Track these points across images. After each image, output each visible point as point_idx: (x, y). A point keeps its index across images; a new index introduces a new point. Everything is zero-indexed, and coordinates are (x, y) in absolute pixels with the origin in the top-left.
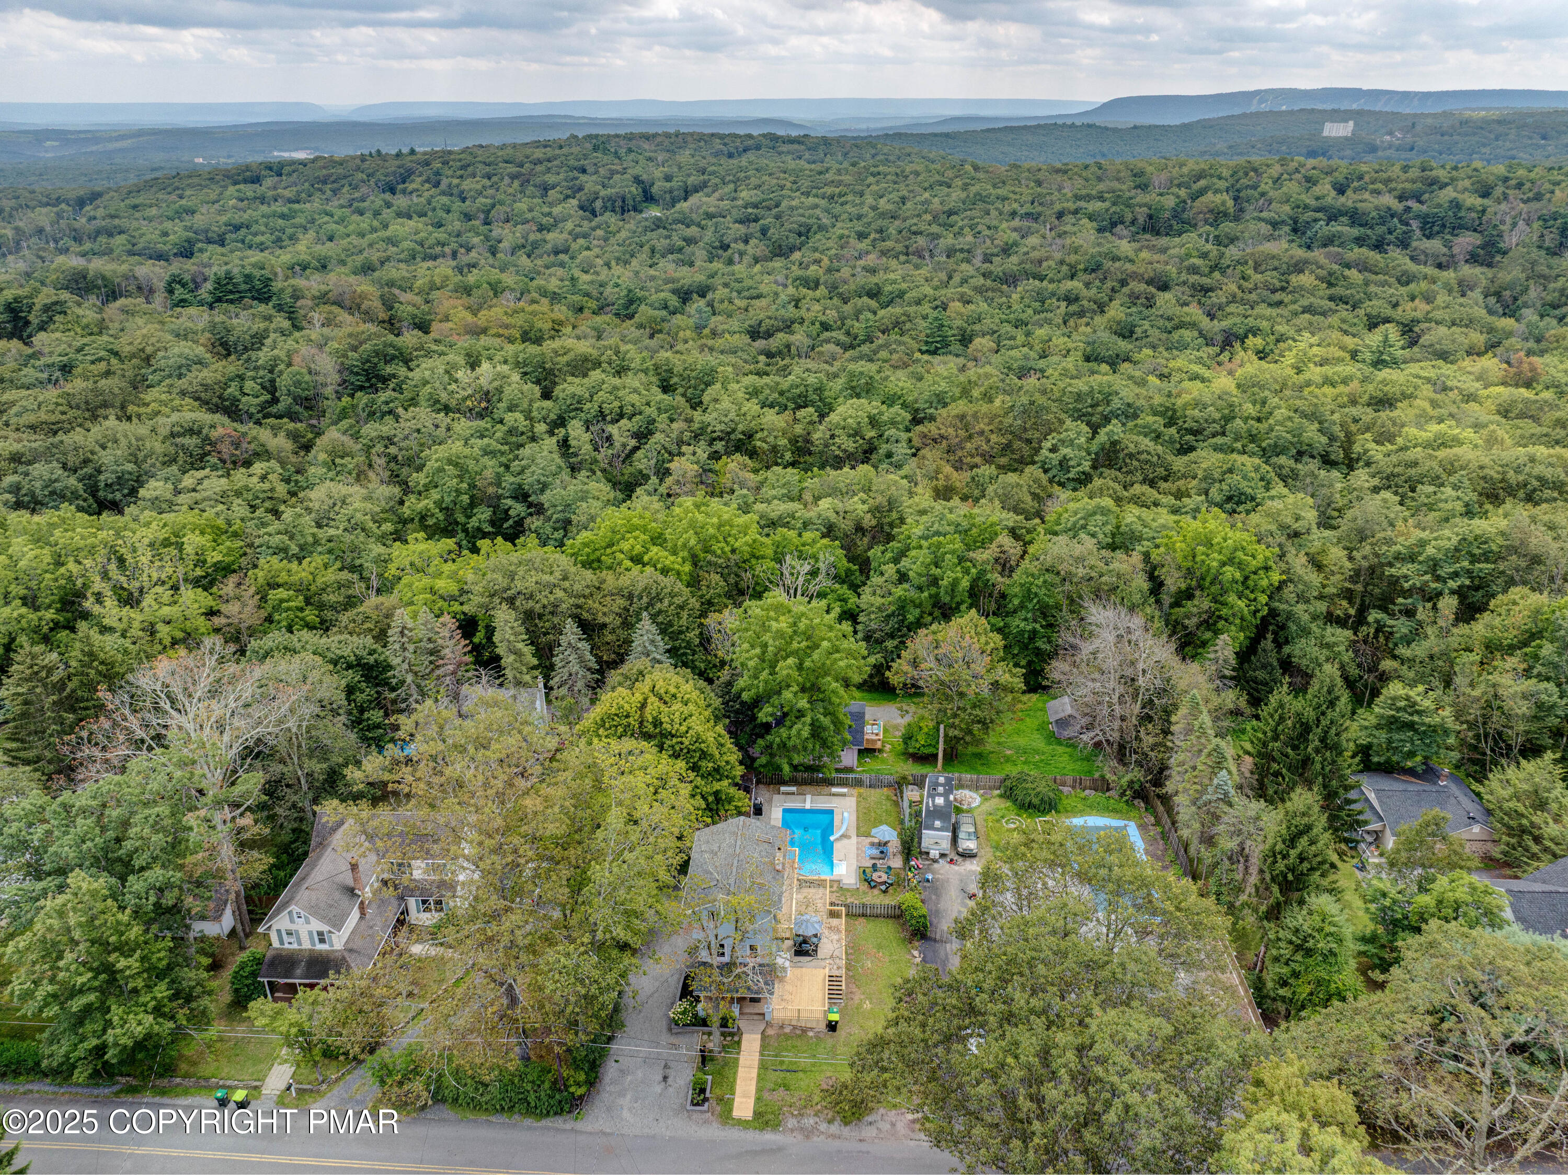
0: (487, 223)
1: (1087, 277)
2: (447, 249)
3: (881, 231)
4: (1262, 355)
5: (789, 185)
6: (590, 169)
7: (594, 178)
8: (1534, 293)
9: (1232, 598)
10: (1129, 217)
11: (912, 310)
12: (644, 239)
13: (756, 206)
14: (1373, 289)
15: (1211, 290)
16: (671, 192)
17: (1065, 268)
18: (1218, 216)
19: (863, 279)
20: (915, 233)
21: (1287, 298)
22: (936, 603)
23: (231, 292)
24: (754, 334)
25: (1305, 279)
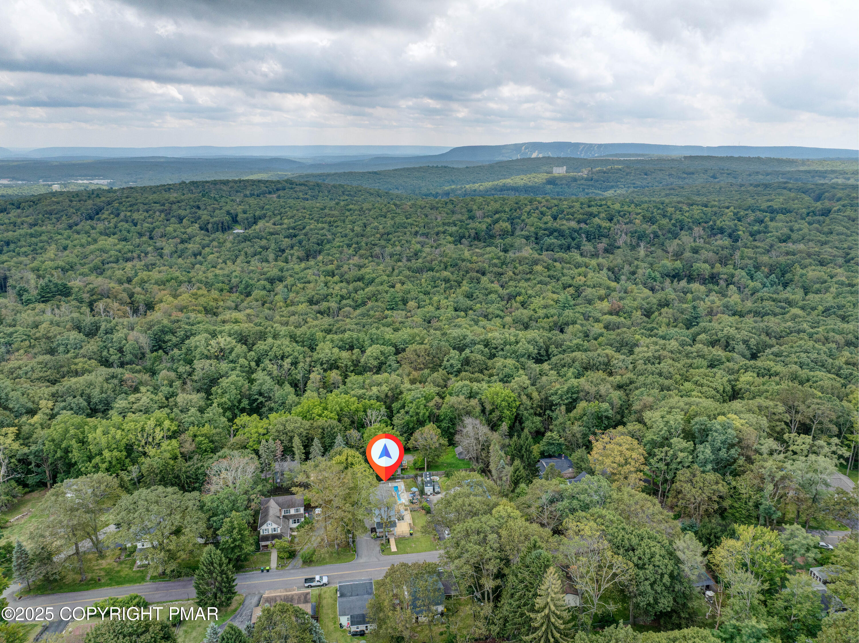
0: (151, 238)
1: (451, 269)
2: (135, 255)
3: (357, 243)
4: (523, 304)
5: (308, 216)
6: (203, 207)
7: (205, 212)
8: (627, 267)
9: (505, 411)
10: (467, 234)
11: (380, 288)
12: (240, 247)
13: (294, 229)
14: (565, 271)
15: (502, 274)
16: (247, 219)
17: (442, 265)
18: (504, 234)
19: (355, 273)
20: (374, 245)
21: (532, 277)
22: (418, 420)
23: (48, 292)
24: (311, 302)
25: (539, 268)
